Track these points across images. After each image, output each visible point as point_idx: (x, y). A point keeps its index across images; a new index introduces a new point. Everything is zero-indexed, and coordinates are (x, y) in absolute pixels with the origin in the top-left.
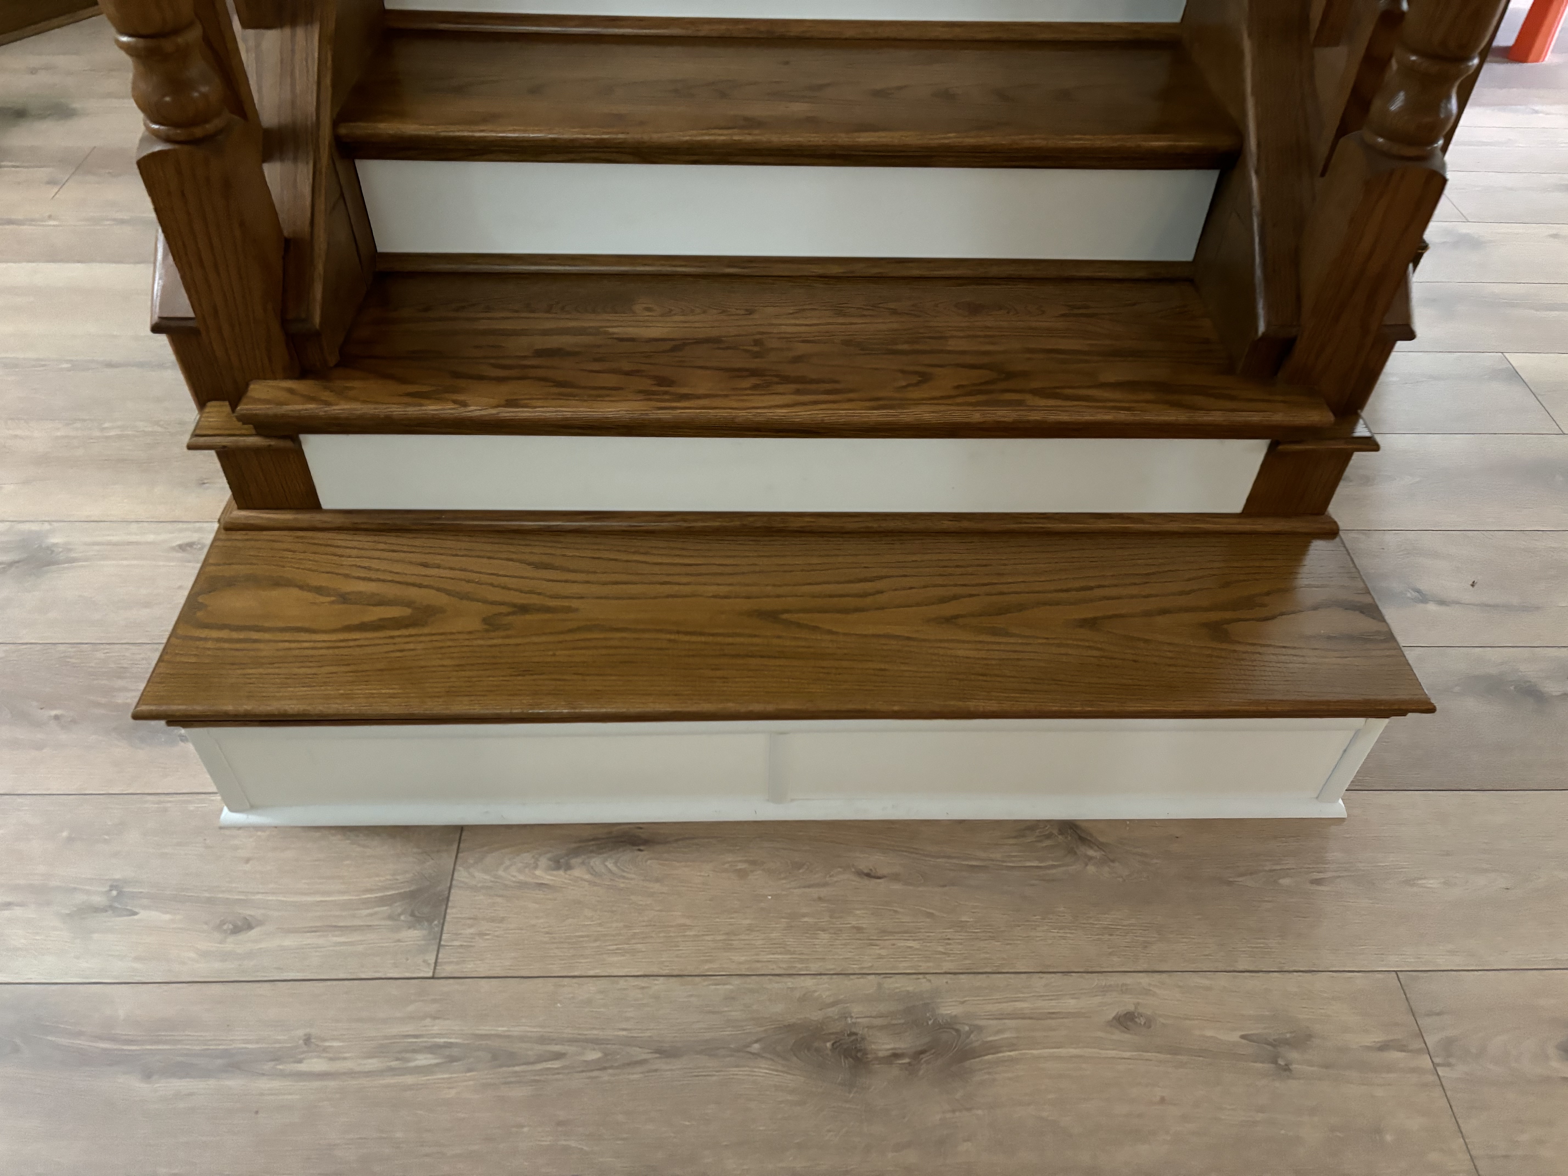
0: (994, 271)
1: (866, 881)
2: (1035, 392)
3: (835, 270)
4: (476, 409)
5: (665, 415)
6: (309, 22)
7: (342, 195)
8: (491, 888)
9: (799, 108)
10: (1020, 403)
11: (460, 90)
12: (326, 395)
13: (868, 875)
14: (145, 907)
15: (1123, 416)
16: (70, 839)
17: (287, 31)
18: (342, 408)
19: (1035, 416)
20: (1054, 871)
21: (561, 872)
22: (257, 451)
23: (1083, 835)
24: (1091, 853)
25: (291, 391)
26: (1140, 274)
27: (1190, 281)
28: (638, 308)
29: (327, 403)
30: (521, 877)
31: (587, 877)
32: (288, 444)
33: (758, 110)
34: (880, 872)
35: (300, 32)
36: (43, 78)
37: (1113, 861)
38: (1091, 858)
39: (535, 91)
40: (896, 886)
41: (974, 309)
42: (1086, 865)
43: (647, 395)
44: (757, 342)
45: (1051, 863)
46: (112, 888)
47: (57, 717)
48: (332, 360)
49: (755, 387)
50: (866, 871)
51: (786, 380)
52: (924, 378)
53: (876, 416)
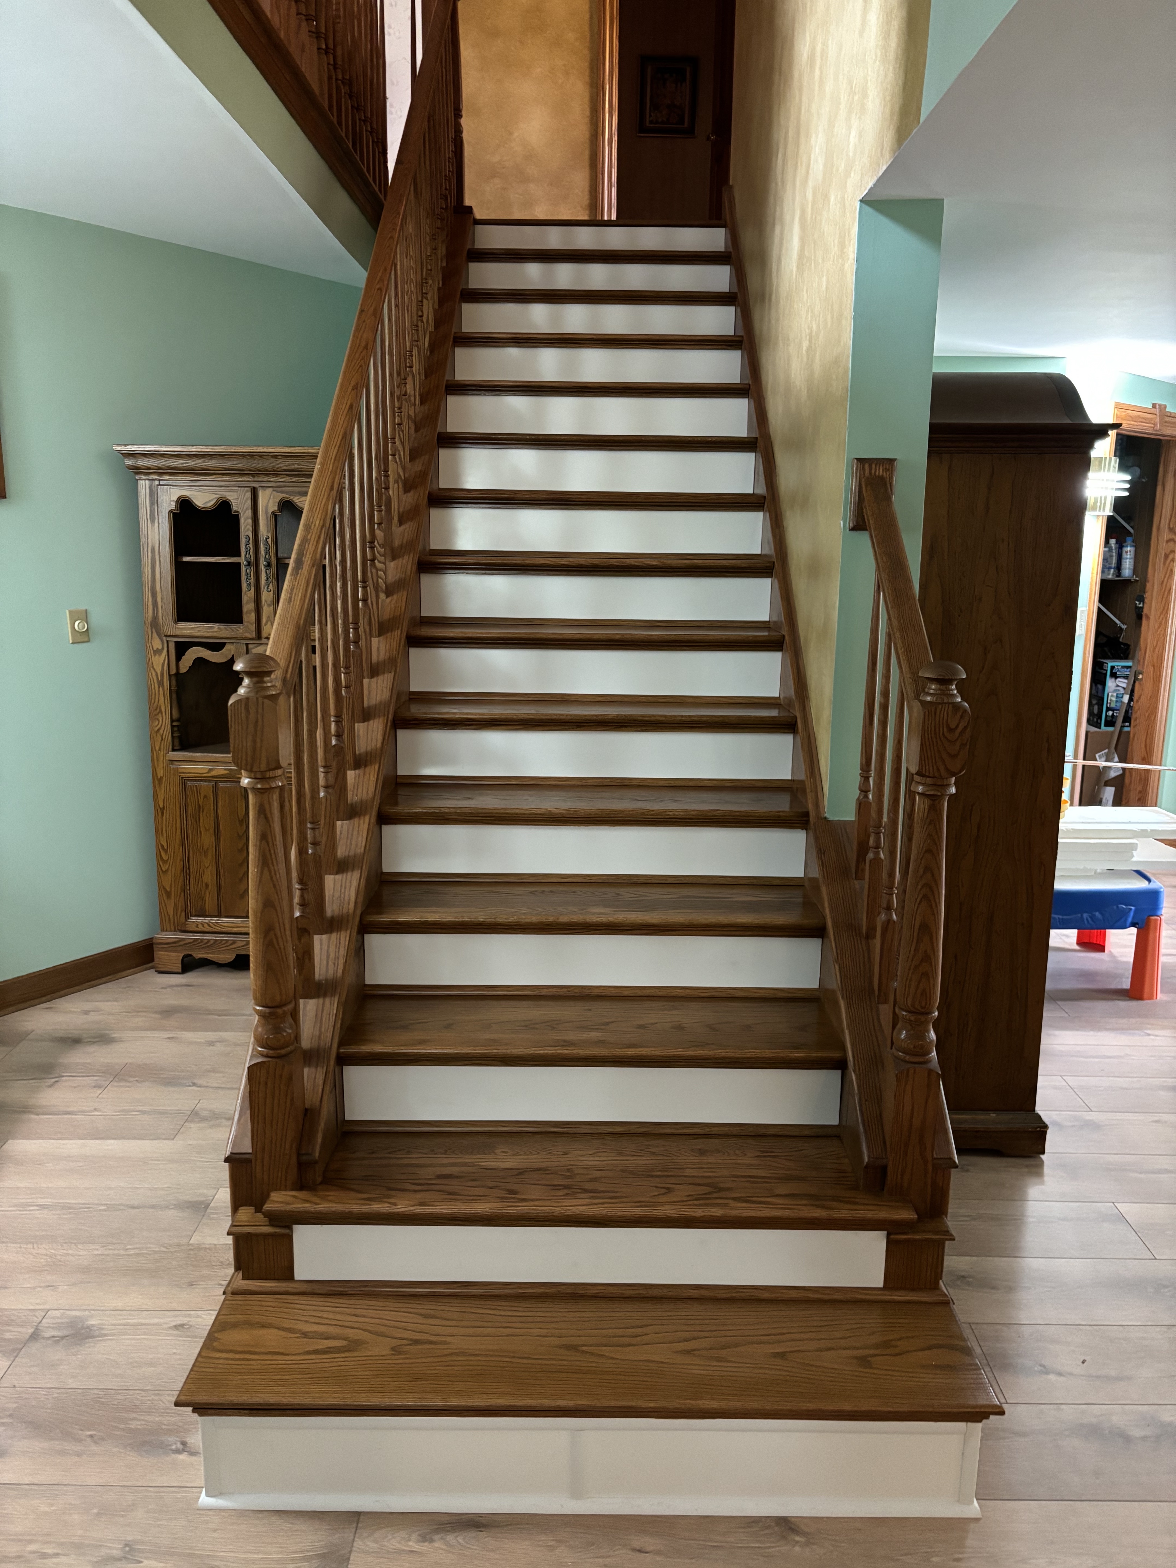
0: (715, 1130)
1: (638, 1554)
2: (734, 1199)
3: (618, 1129)
4: (402, 1206)
5: (512, 1211)
6: (333, 995)
7: (335, 1086)
8: (378, 1552)
9: (594, 1035)
10: (725, 1205)
11: (405, 1028)
12: (315, 1199)
13: (640, 1551)
14: (148, 1558)
15: (787, 1213)
16: (98, 1514)
17: (321, 1000)
18: (324, 1206)
19: (734, 1213)
20: (770, 1550)
21: (426, 1544)
22: (265, 1236)
23: (793, 1527)
24: (797, 1538)
25: (294, 1196)
26: (806, 1132)
27: (838, 1137)
28: (498, 1151)
29: (316, 1204)
30: (399, 1546)
31: (444, 1547)
32: (287, 1231)
33: (572, 1036)
34: (648, 1549)
35: (328, 1000)
36: (94, 1017)
37: (814, 1544)
38: (797, 1542)
39: (448, 1027)
40: (658, 1558)
41: (702, 1152)
42: (794, 1546)
43: (502, 1199)
44: (569, 1170)
45: (769, 1545)
46: (126, 1545)
47: (91, 1436)
48: (319, 1179)
49: (567, 1194)
50: (638, 1548)
51: (586, 1191)
52: (669, 1190)
53: (638, 1212)
